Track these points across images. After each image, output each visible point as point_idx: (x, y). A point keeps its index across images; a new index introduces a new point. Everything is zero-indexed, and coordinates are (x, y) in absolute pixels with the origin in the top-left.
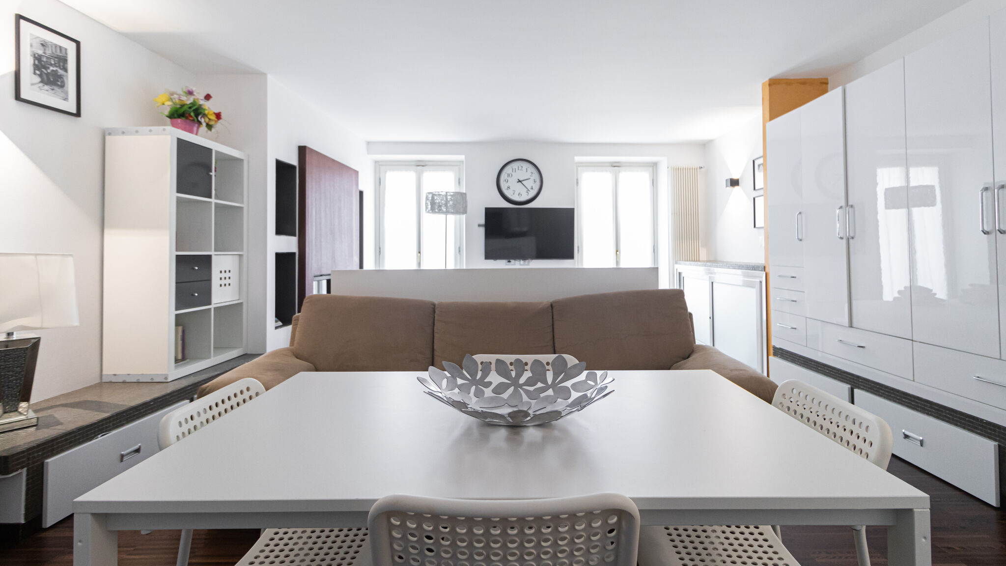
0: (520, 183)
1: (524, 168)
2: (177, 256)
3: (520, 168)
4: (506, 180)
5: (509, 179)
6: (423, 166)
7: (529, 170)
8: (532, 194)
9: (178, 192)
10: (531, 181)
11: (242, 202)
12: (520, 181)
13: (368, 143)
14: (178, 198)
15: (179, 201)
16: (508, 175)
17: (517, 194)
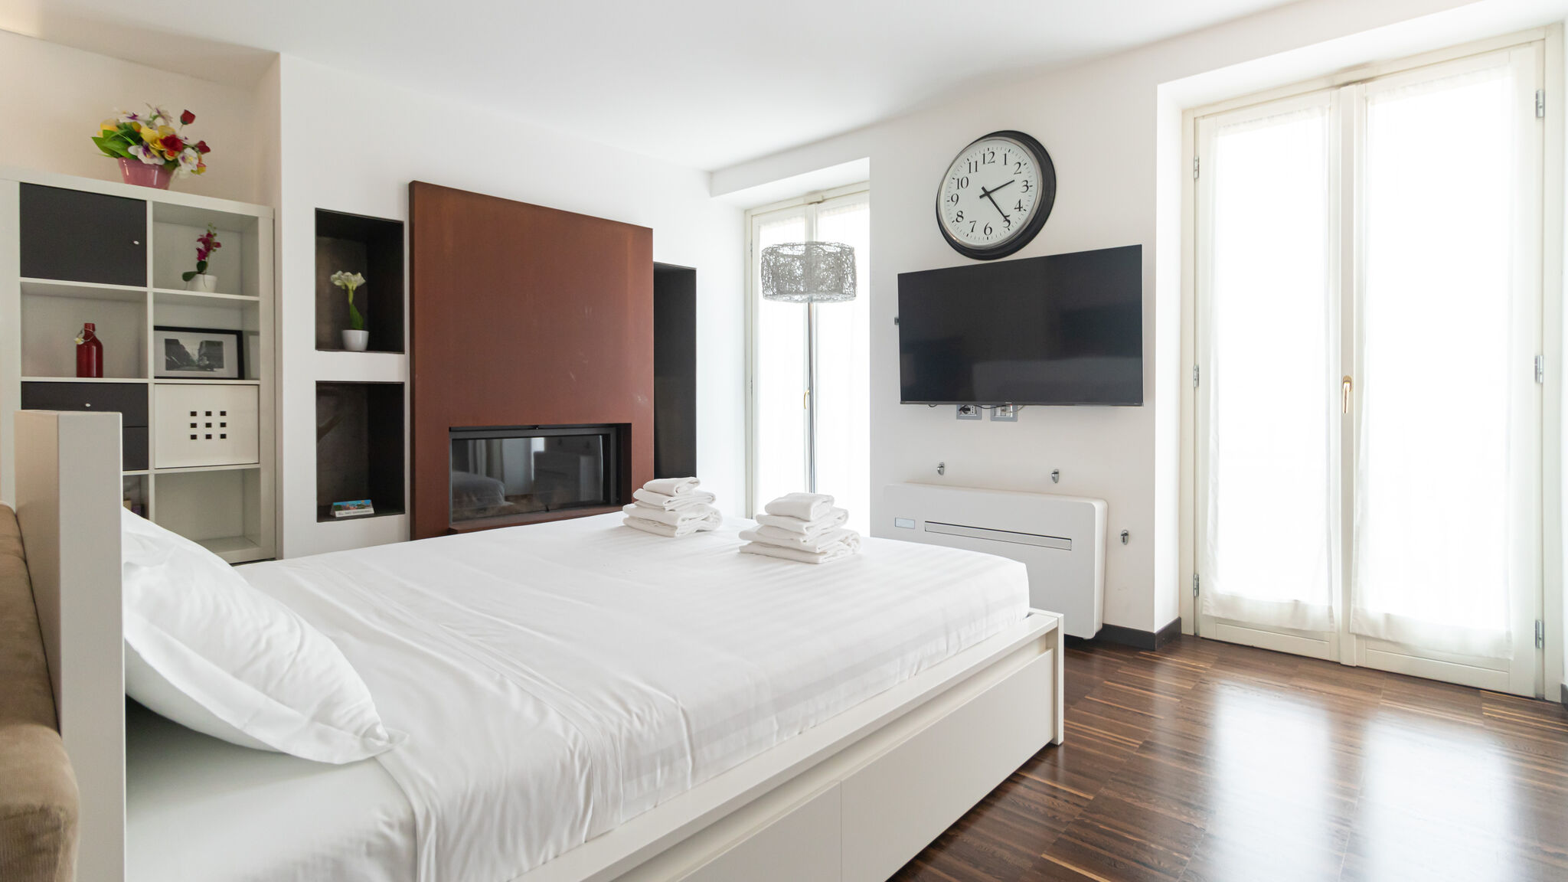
0: (986, 198)
1: (999, 157)
2: (23, 384)
3: (988, 157)
4: (955, 198)
5: (960, 192)
6: (819, 202)
7: (1012, 159)
8: (1019, 220)
9: (23, 274)
10: (1019, 186)
11: (256, 294)
12: (987, 194)
13: (711, 174)
14: (23, 285)
15: (25, 291)
16: (960, 184)
17: (979, 229)
